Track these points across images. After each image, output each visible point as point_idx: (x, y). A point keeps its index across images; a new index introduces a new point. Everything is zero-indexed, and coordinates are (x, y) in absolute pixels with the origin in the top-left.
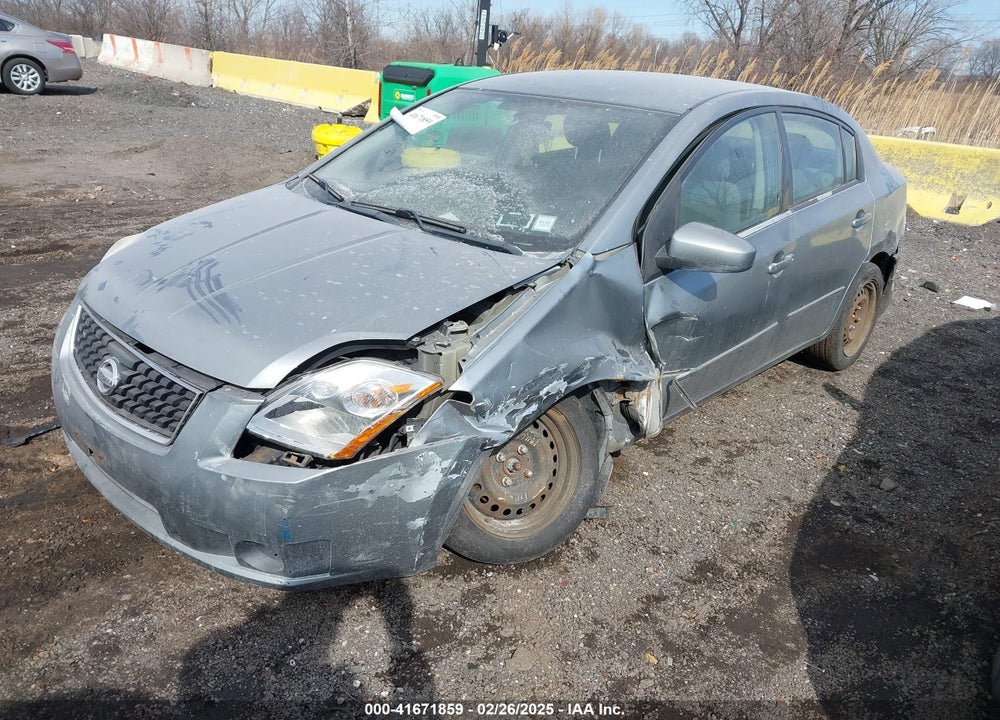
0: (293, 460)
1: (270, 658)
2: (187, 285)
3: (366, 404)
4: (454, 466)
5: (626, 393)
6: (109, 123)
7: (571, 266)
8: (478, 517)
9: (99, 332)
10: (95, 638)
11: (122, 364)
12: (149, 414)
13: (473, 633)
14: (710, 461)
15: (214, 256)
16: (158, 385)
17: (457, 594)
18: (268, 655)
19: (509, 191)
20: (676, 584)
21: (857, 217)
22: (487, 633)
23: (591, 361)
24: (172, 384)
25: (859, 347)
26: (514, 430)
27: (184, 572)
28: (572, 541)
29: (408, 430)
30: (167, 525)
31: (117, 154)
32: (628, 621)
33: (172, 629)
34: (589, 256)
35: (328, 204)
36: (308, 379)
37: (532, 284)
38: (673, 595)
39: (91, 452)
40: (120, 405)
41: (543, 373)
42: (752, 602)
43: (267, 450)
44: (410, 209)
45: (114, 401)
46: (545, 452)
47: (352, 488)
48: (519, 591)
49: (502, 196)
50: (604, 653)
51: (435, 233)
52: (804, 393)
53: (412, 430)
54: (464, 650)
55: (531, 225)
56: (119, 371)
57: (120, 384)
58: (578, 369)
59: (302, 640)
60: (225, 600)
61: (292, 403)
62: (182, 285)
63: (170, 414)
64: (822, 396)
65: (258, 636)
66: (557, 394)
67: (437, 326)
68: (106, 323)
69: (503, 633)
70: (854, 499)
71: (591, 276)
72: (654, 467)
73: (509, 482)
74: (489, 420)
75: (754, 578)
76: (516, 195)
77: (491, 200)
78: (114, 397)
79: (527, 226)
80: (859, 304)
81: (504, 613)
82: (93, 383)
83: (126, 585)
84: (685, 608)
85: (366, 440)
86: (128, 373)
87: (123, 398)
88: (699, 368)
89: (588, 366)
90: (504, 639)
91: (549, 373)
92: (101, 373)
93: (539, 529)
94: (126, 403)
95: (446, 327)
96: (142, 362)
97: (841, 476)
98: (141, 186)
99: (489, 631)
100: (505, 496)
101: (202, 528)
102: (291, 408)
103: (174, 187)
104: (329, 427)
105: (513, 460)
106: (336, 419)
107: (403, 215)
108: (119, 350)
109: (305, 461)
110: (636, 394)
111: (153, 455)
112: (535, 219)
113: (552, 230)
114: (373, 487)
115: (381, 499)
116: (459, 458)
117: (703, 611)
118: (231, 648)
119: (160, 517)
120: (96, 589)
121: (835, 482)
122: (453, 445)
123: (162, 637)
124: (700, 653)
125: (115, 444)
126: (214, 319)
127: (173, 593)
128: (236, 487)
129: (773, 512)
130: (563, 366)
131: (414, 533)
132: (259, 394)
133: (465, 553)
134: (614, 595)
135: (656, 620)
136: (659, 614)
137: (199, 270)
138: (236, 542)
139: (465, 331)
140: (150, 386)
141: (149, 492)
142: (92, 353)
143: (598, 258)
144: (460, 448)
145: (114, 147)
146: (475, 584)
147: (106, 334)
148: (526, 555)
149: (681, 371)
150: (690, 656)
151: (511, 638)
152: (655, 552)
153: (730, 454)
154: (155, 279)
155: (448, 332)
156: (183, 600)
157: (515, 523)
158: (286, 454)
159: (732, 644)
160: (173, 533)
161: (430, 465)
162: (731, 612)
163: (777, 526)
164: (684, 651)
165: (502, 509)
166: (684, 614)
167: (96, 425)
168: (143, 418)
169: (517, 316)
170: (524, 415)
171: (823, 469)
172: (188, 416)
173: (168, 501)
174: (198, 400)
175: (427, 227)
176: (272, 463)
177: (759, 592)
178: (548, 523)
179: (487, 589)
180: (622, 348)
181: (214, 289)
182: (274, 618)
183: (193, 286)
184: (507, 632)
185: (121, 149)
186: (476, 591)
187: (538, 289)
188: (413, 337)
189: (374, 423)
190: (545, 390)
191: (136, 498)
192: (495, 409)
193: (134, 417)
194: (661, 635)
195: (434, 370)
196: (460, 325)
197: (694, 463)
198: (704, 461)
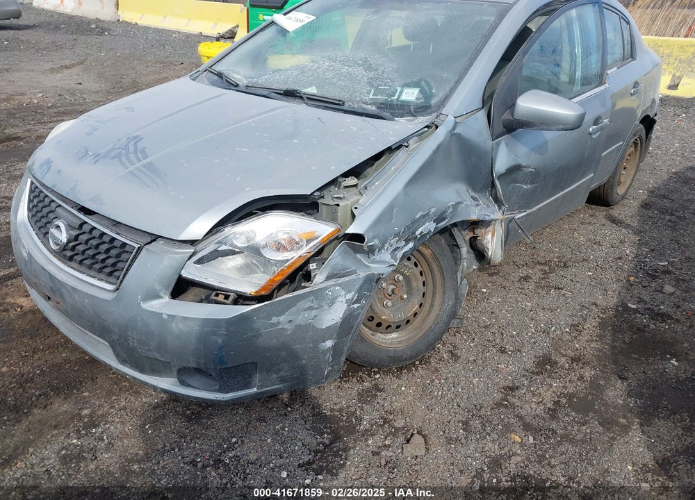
0: (221, 298)
1: (211, 457)
2: (118, 156)
3: (278, 249)
4: (355, 298)
5: (476, 231)
6: (44, 49)
7: (437, 127)
8: (367, 332)
9: (47, 200)
10: (63, 448)
11: (70, 226)
12: (95, 266)
13: (372, 426)
14: (531, 278)
15: (139, 133)
16: (102, 241)
17: (354, 393)
18: (208, 454)
19: (377, 70)
20: (524, 376)
21: (634, 88)
22: (383, 425)
23: (453, 206)
24: (113, 239)
25: (626, 187)
26: (396, 264)
27: (132, 388)
28: (438, 346)
29: (311, 268)
30: (118, 355)
31: (52, 70)
32: (492, 409)
33: (127, 436)
34: (450, 118)
35: (226, 89)
36: (229, 230)
37: (406, 144)
38: (524, 385)
39: (49, 298)
40: (71, 259)
41: (418, 216)
42: (585, 387)
43: (197, 290)
44: (295, 88)
45: (65, 256)
46: (416, 279)
47: (274, 320)
48: (403, 389)
49: (371, 74)
50: (478, 436)
51: (318, 107)
52: (589, 223)
53: (315, 267)
54: (367, 440)
55: (399, 96)
56: (67, 231)
57: (69, 241)
58: (444, 212)
59: (234, 440)
60: (168, 410)
61: (216, 251)
62: (115, 157)
63: (114, 265)
64: (603, 225)
65: (198, 439)
66: (428, 233)
67: (334, 182)
68: (53, 191)
69: (396, 425)
70: (645, 303)
71: (453, 135)
72: (490, 285)
73: (390, 304)
74: (377, 257)
75: (582, 368)
76: (383, 73)
77: (362, 77)
78: (65, 252)
79: (396, 97)
80: (629, 155)
81: (395, 407)
82: (46, 242)
83: (86, 401)
84: (534, 395)
85: (280, 278)
86: (75, 233)
87: (72, 253)
88: (533, 210)
89: (451, 210)
90: (397, 430)
91: (423, 216)
92: (52, 234)
93: (414, 339)
94: (75, 257)
95: (340, 183)
96: (86, 223)
97: (631, 285)
98: (72, 92)
99: (384, 423)
100: (386, 316)
101: (148, 358)
102: (215, 255)
103: (97, 92)
104: (247, 269)
105: (392, 287)
106: (252, 263)
107: (290, 94)
108: (65, 214)
109: (231, 299)
110: (483, 231)
111: (102, 299)
112: (401, 92)
113: (417, 99)
114: (292, 318)
115: (298, 327)
116: (359, 291)
117: (548, 396)
118: (177, 450)
119: (111, 349)
120: (62, 407)
121: (628, 290)
122: (355, 280)
123: (119, 443)
124: (553, 431)
125: (69, 291)
126: (145, 184)
127: (124, 406)
128: (176, 324)
129: (586, 315)
130: (433, 210)
131: (325, 352)
132: (188, 245)
133: (358, 361)
134: (478, 388)
135: (513, 406)
136: (515, 401)
137: (127, 144)
138: (177, 368)
139: (355, 186)
140: (94, 242)
141: (101, 329)
142: (43, 217)
143: (458, 120)
144: (361, 283)
145: (48, 66)
146: (366, 384)
147: (53, 201)
148: (406, 360)
149: (519, 213)
150: (546, 435)
151: (403, 428)
152: (503, 351)
153: (545, 273)
154: (90, 153)
155: (342, 186)
156: (133, 412)
157: (394, 335)
158: (214, 293)
159: (577, 422)
160: (123, 361)
161: (337, 297)
162: (570, 397)
163: (591, 325)
164: (541, 430)
165: (384, 325)
166: (533, 400)
167: (51, 276)
168: (91, 269)
169: (396, 170)
170: (404, 251)
171: (618, 280)
172: (130, 266)
173: (117, 337)
174: (137, 252)
175: (312, 102)
176: (201, 301)
177: (589, 379)
178: (420, 335)
179: (377, 388)
180: (474, 195)
181: (141, 158)
182: (209, 423)
183: (124, 158)
184: (399, 423)
185: (55, 66)
186: (367, 391)
187: (411, 147)
188: (315, 192)
189: (286, 265)
190: (420, 230)
191: (89, 333)
192: (383, 246)
193: (83, 269)
194: (520, 418)
195: (332, 219)
196: (351, 181)
197: (519, 281)
198: (527, 278)
